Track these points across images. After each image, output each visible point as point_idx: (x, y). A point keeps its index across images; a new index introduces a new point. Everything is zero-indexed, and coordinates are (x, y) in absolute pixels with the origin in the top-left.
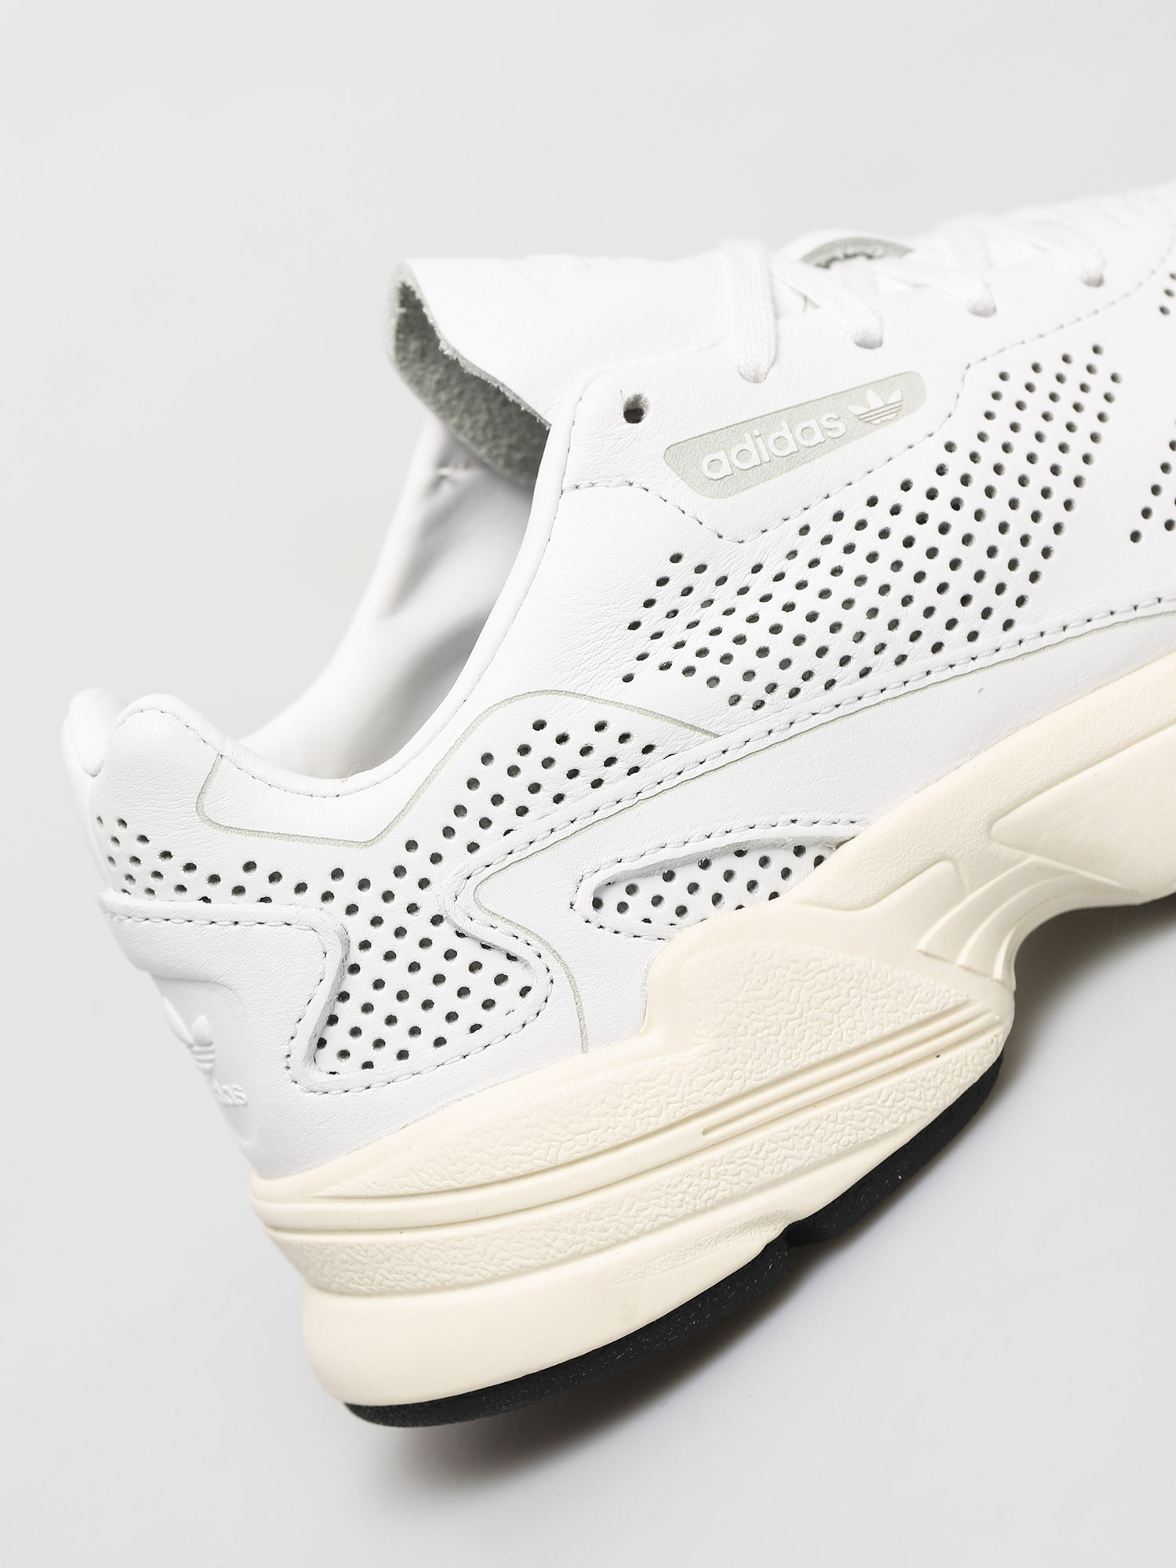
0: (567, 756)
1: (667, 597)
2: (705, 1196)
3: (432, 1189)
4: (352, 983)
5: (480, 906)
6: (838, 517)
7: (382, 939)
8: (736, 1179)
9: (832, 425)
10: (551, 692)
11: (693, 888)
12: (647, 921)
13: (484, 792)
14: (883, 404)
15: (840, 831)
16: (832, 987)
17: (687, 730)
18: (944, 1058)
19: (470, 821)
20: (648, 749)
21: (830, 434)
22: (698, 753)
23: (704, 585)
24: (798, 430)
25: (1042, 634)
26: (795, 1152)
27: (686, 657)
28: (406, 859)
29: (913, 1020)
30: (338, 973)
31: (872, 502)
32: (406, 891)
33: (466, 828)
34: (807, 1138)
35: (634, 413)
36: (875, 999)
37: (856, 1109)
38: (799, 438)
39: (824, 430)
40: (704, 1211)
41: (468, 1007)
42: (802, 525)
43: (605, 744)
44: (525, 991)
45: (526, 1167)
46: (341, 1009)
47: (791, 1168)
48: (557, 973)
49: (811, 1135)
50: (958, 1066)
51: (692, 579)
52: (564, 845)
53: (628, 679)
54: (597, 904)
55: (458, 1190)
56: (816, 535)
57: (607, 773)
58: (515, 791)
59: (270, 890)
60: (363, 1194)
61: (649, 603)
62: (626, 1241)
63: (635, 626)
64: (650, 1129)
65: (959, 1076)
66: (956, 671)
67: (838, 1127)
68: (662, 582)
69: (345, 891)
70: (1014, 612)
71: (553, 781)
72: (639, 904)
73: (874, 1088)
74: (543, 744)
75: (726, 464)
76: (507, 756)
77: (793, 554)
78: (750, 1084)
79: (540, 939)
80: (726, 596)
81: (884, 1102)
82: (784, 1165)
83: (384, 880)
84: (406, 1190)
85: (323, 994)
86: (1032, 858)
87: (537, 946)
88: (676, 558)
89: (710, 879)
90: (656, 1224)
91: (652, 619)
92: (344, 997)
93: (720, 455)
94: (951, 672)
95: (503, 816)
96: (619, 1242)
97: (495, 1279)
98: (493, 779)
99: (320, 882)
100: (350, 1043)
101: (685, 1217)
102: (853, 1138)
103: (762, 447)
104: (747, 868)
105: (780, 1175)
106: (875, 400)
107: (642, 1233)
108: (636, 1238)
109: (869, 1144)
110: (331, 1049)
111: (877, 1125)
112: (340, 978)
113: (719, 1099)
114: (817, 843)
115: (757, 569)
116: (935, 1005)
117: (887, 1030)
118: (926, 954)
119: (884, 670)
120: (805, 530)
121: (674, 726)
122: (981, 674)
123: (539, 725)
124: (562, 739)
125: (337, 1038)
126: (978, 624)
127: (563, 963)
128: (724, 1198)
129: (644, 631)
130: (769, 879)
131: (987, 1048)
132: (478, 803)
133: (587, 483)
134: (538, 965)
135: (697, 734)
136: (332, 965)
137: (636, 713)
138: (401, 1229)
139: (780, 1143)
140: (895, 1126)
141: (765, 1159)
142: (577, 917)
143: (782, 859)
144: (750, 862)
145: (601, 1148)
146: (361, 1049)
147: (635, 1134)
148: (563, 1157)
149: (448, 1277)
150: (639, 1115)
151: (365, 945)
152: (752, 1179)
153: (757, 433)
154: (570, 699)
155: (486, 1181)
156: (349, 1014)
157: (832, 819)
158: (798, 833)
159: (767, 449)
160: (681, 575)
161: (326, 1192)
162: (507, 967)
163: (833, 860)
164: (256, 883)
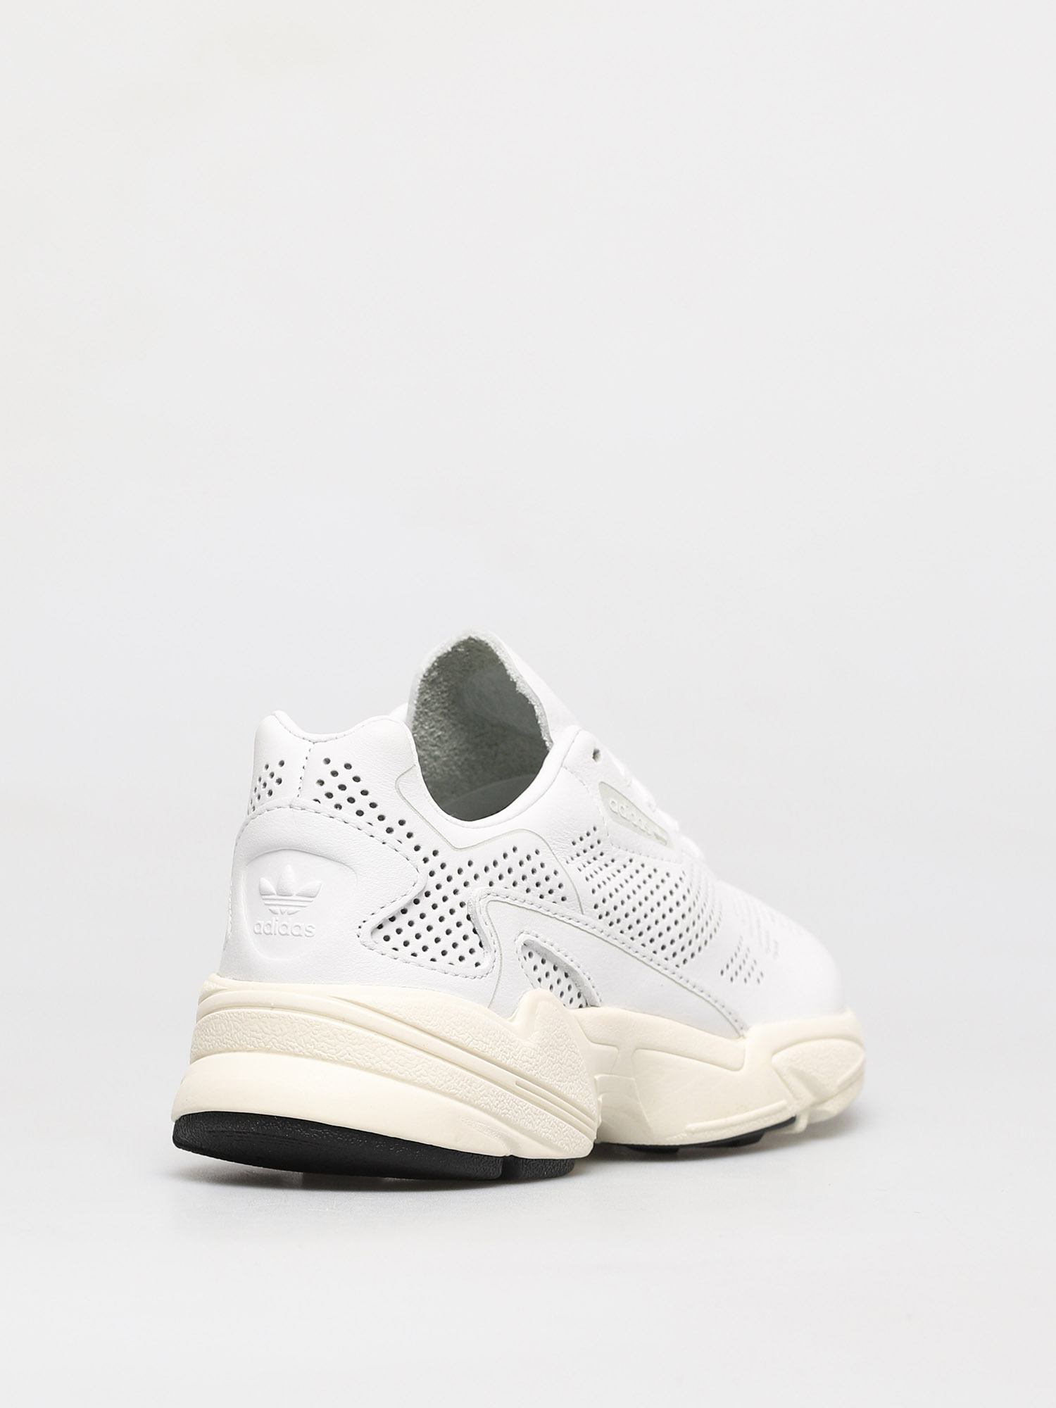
0: (541, 874)
1: (587, 842)
4: (413, 907)
5: (487, 911)
6: (643, 866)
7: (438, 896)
9: (648, 827)
10: (545, 842)
11: (548, 975)
13: (507, 863)
14: (661, 836)
15: (595, 999)
16: (574, 1062)
17: (578, 904)
21: (646, 830)
22: (578, 916)
23: (597, 850)
24: (638, 818)
25: (688, 981)
28: (465, 868)
32: (458, 882)
35: (596, 756)
36: (580, 1083)
38: (638, 822)
39: (645, 826)
40: (500, 1118)
43: (554, 882)
44: (477, 964)
45: (455, 1039)
51: (595, 843)
53: (567, 863)
56: (634, 866)
57: (547, 896)
59: (404, 839)
61: (581, 839)
62: (473, 1106)
63: (574, 843)
64: (503, 1062)
68: (588, 834)
69: (434, 863)
70: (681, 964)
73: (564, 1123)
74: (536, 861)
75: (617, 807)
76: (521, 855)
79: (499, 945)
80: (601, 861)
83: (452, 870)
87: (496, 946)
88: (595, 829)
89: (554, 978)
91: (579, 847)
92: (406, 912)
93: (616, 802)
96: (470, 1104)
98: (513, 860)
99: (426, 852)
100: (406, 927)
101: (494, 1114)
102: (549, 1137)
103: (628, 813)
104: (565, 984)
106: (658, 832)
108: (476, 1107)
109: (552, 1146)
110: (383, 932)
112: (420, 894)
113: (526, 1072)
114: (585, 998)
115: (613, 861)
120: (631, 860)
121: (576, 897)
122: (665, 978)
123: (537, 852)
125: (390, 929)
127: (501, 962)
129: (576, 849)
130: (567, 995)
132: (502, 866)
133: (570, 770)
134: (491, 956)
135: (580, 908)
136: (414, 892)
137: (568, 878)
140: (561, 1146)
143: (573, 992)
144: (567, 982)
145: (485, 1054)
146: (397, 941)
147: (497, 1059)
148: (471, 1046)
151: (428, 894)
153: (627, 805)
154: (550, 851)
156: (402, 920)
157: (598, 991)
158: (588, 986)
159: (629, 815)
160: (593, 838)
162: (477, 947)
163: (584, 1010)
164: (400, 832)
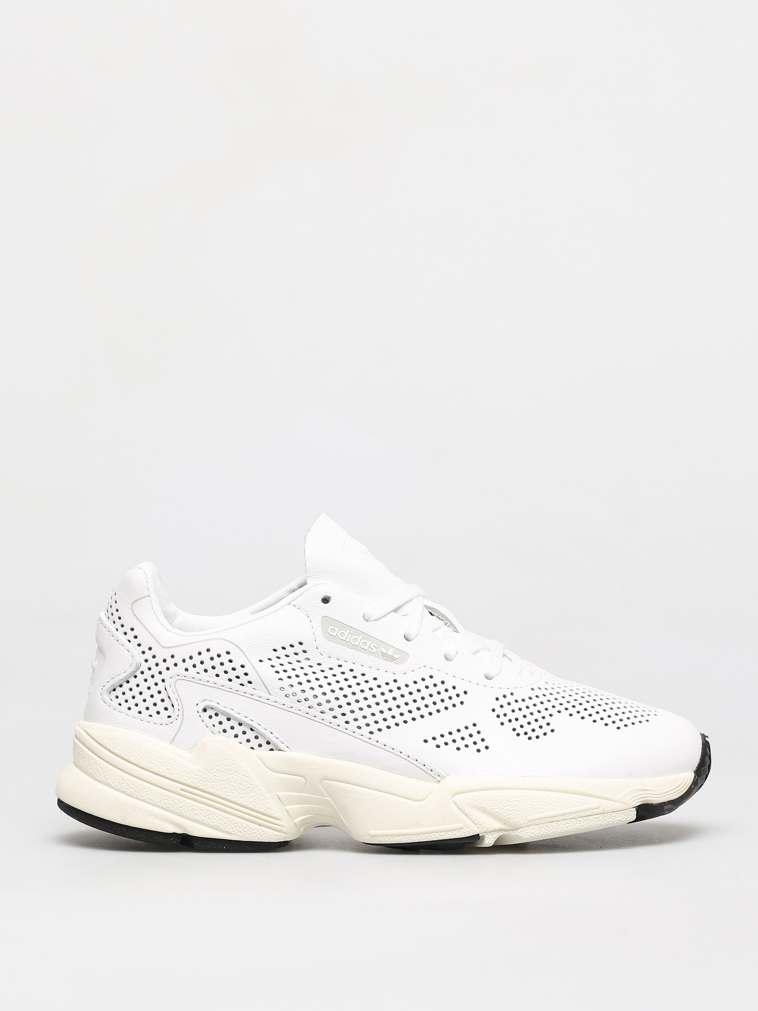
0: (228, 666)
1: (290, 651)
2: (168, 806)
3: (106, 747)
4: (132, 680)
5: (175, 685)
6: (352, 670)
7: (148, 674)
8: (179, 808)
9: (373, 648)
10: (238, 647)
11: (232, 728)
12: (214, 726)
13: (201, 658)
14: (391, 655)
15: (282, 746)
16: (245, 782)
17: (264, 686)
18: (260, 827)
19: (191, 662)
20: (250, 682)
21: (370, 649)
22: (261, 694)
23: (302, 656)
24: (363, 641)
25: (377, 742)
26: (200, 815)
27: (280, 669)
28: (169, 659)
29: (260, 810)
30: (130, 674)
31: (363, 675)
32: (162, 666)
33: (189, 663)
34: (206, 814)
35: (326, 600)
36: (254, 796)
37: (225, 818)
38: (361, 643)
39: (370, 647)
40: (165, 809)
41: (153, 710)
42: (340, 664)
43: (240, 672)
44: (169, 717)
45: (130, 759)
46: (125, 684)
47: (196, 818)
48: (180, 718)
49: (208, 815)
50: (263, 833)
51: (300, 652)
52: (208, 687)
53: (261, 661)
54: (205, 710)
55: (112, 752)
56: (341, 669)
57: (235, 680)
58: (208, 664)
59: (132, 639)
60: (91, 735)
61: (284, 648)
62: (139, 800)
63: (275, 650)
64: (168, 776)
65: (261, 836)
66: (346, 731)
67: (217, 819)
68: (292, 646)
69: (149, 655)
70: (375, 731)
71: (220, 670)
72: (215, 720)
73: (235, 818)
74: (225, 658)
75: (336, 633)
76: (213, 653)
77: (331, 669)
78: (202, 787)
79: (182, 706)
80: (305, 664)
81: (235, 823)
82: (195, 816)
83: (159, 660)
84: (100, 742)
85: (123, 676)
86: (329, 799)
87: (180, 707)
88: (301, 643)
89: (238, 730)
90: (150, 801)
91: (281, 653)
92: (128, 682)
93: (337, 629)
94: (345, 730)
95: (200, 668)
96: (137, 798)
97: (102, 782)
98: (206, 656)
99: (144, 647)
101: (158, 807)
102: (218, 825)
103: (349, 637)
104: (250, 735)
105: (192, 818)
106: (390, 652)
107: (144, 801)
108: (142, 801)
109: (223, 831)
110: (115, 693)
111: (227, 828)
113: (191, 784)
114: (274, 745)
115: (319, 664)
116: (269, 812)
117: (250, 806)
118: (278, 797)
119: (328, 716)
120: (340, 666)
121: (261, 682)
122: (352, 737)
123: (228, 653)
124: (231, 661)
125: (119, 691)
126: (363, 725)
127: (183, 717)
128: (172, 810)
129: (276, 654)
130: (254, 742)
131: (276, 836)
132: (197, 659)
133: (298, 607)
134: (177, 712)
135: (266, 689)
136: (130, 670)
137: (254, 670)
138: (93, 752)
139: (198, 809)
140: (232, 832)
141: (191, 810)
142: (196, 708)
143: (261, 740)
144: (253, 734)
145: (151, 770)
146: (122, 698)
147: (163, 774)
148: (141, 764)
149: (93, 772)
150: (168, 770)
151: (142, 673)
152: (183, 812)
153: (352, 632)
154: (241, 653)
155: (118, 754)
156: (126, 687)
157: (282, 741)
158: (271, 738)
159: (350, 638)
160: (299, 649)
161: (86, 729)
162: (170, 707)
163: (275, 752)
164: (131, 635)
